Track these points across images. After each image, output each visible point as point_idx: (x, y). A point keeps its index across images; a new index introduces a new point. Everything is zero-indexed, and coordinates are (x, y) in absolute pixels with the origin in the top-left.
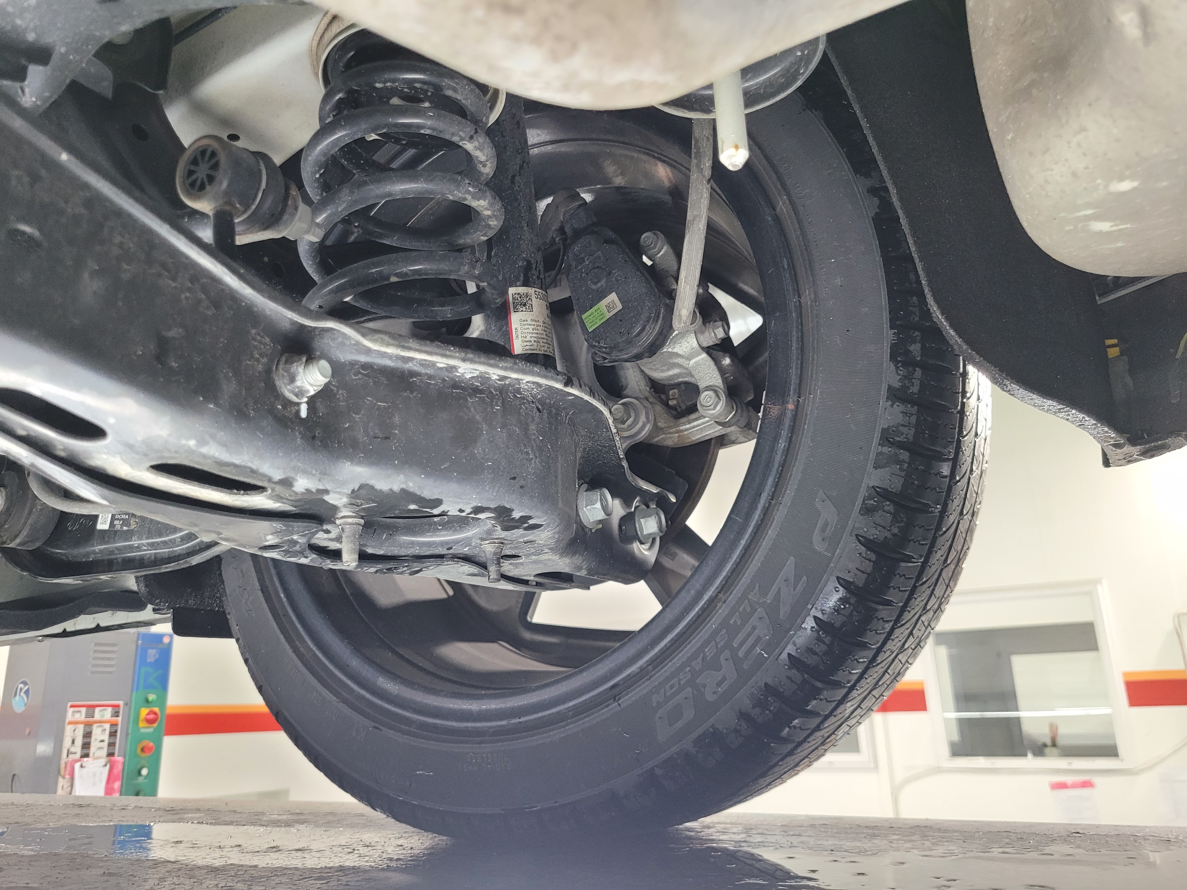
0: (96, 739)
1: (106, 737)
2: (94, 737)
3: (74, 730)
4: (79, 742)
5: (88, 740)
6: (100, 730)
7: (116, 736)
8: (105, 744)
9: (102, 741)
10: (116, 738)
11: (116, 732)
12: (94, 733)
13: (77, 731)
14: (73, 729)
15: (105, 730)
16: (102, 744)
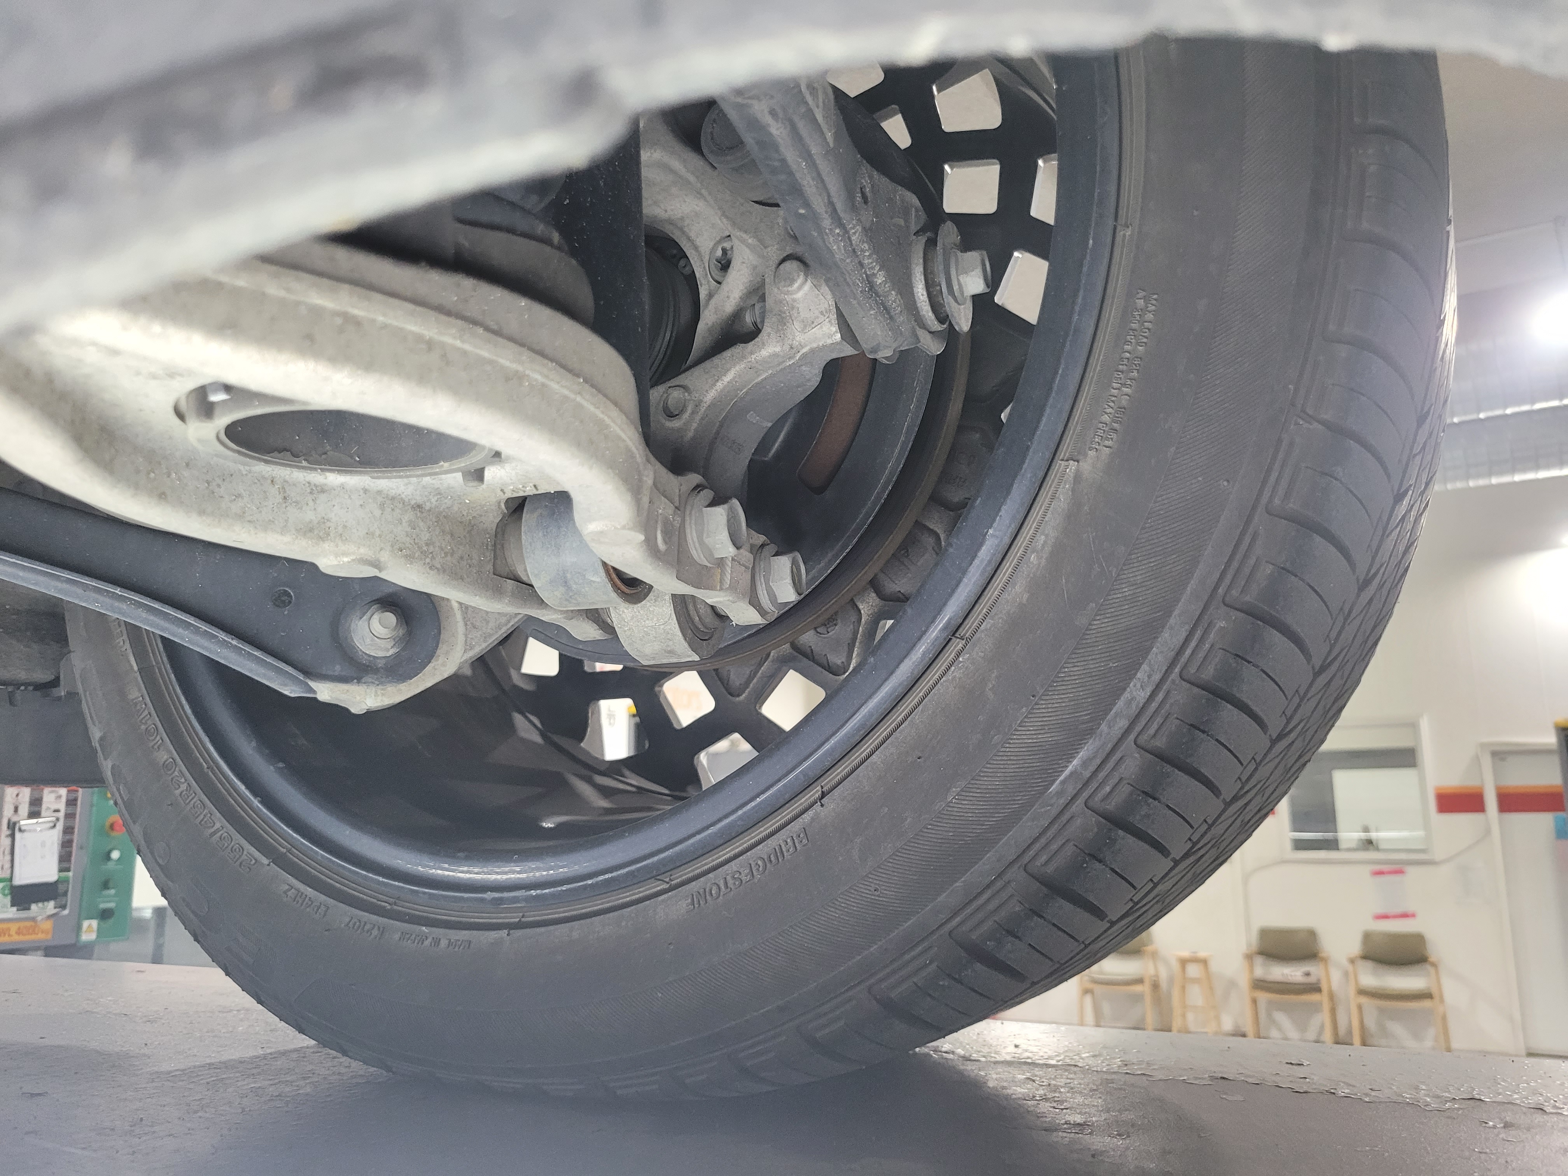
0: (48, 808)
1: (62, 806)
2: (44, 806)
3: (17, 795)
4: (24, 810)
5: (36, 809)
6: (53, 796)
7: (76, 805)
8: (61, 815)
9: (57, 811)
10: (76, 808)
11: (76, 800)
12: (45, 799)
13: (20, 796)
14: (16, 792)
15: (60, 797)
16: (56, 814)
